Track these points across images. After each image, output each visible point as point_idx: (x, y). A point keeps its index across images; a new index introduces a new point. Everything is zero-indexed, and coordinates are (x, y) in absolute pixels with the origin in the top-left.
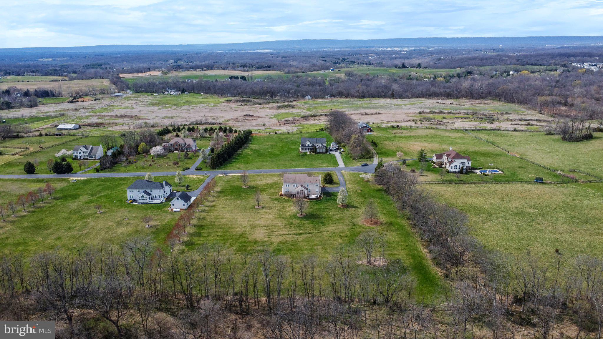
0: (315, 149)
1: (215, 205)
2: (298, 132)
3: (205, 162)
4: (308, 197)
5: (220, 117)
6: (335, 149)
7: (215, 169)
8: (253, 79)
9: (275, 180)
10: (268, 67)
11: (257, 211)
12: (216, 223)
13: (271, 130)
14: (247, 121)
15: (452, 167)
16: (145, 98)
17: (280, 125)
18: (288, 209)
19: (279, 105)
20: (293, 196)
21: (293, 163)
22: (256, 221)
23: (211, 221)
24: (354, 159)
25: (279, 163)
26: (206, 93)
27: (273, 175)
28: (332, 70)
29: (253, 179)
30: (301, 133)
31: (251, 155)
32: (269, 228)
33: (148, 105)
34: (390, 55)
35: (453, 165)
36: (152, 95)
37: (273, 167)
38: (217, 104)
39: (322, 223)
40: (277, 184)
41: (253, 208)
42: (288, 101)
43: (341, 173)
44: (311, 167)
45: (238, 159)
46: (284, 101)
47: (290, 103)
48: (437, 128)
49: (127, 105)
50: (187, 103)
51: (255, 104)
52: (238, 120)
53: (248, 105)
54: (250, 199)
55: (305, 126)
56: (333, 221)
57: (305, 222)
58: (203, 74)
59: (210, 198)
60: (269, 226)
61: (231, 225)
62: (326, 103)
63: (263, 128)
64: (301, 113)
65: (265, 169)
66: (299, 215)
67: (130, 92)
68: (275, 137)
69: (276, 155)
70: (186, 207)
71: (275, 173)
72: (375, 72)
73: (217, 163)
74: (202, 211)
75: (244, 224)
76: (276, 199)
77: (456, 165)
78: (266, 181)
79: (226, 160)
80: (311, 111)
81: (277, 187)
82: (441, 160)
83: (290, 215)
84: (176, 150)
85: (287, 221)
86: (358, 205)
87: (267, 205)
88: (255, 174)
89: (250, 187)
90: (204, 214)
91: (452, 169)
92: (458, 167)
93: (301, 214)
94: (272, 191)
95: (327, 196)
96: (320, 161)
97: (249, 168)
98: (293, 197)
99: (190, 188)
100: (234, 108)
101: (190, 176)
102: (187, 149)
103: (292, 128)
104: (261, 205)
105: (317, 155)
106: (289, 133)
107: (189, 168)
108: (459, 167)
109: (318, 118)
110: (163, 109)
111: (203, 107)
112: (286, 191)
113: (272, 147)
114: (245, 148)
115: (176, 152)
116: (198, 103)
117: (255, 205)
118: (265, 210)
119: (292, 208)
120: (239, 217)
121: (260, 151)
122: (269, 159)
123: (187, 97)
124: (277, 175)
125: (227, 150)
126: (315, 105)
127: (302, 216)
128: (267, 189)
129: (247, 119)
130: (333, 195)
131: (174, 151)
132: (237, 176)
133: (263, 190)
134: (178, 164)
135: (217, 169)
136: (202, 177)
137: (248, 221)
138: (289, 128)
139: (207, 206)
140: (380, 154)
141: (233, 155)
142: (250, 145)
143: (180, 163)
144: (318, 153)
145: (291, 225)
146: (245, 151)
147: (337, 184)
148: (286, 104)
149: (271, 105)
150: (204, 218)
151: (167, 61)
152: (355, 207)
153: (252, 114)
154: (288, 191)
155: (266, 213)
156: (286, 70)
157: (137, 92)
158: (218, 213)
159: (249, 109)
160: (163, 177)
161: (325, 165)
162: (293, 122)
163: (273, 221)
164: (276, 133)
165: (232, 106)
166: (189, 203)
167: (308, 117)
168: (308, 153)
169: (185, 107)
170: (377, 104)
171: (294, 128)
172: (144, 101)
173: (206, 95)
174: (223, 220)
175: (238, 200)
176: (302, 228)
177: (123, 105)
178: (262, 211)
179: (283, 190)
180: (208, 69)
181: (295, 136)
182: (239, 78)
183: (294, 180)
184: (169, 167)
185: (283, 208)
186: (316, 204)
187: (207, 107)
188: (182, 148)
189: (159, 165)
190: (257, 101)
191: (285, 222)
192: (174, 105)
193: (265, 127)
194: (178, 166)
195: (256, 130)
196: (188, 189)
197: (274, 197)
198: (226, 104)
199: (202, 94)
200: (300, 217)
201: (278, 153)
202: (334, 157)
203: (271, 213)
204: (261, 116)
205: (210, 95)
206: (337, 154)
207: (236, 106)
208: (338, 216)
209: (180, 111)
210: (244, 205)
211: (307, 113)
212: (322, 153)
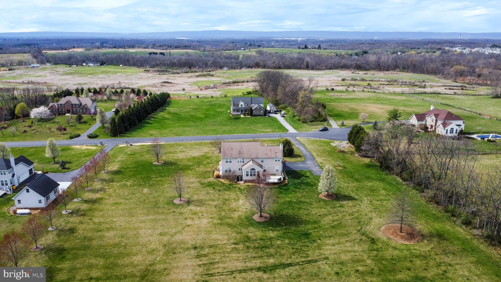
0: (251, 110)
1: (101, 199)
2: (223, 96)
3: (104, 127)
4: (265, 180)
5: (136, 83)
6: (275, 111)
7: (117, 136)
8: (172, 55)
9: (204, 151)
10: (186, 47)
11: (178, 210)
12: (94, 243)
13: (191, 94)
14: (164, 87)
15: (447, 131)
16: (62, 68)
17: (201, 90)
18: (233, 205)
19: (198, 74)
20: (238, 177)
21: (225, 128)
22: (175, 233)
23: (85, 238)
24: (303, 122)
25: (206, 128)
26: (125, 65)
27: (200, 144)
28: (243, 50)
29: (172, 150)
30: (226, 96)
31: (168, 119)
32: (203, 252)
33: (62, 75)
34: (289, 42)
35: (449, 128)
36: (70, 66)
37: (198, 133)
38: (135, 73)
39: (307, 235)
40: (207, 158)
41: (171, 203)
42: (207, 71)
43: (297, 140)
44: (251, 133)
45: (152, 124)
46: (203, 71)
47: (209, 73)
48: (375, 92)
49: (40, 74)
50: (103, 72)
51: (174, 73)
52: (155, 86)
53: (166, 75)
54: (166, 186)
55: (229, 91)
56: (326, 230)
57: (272, 234)
58: (124, 51)
59: (97, 185)
60: (202, 248)
61: (125, 247)
62: (244, 72)
63: (183, 92)
64: (221, 80)
65: (188, 135)
66: (256, 217)
67: (48, 65)
68: (197, 101)
69: (201, 119)
70: (43, 205)
71: (202, 141)
72: (282, 51)
73: (119, 128)
74: (72, 213)
75: (150, 242)
76: (210, 185)
77: (452, 128)
78: (190, 154)
79: (135, 125)
80: (231, 79)
81: (208, 163)
82: (423, 123)
83: (240, 218)
84: (68, 112)
85: (238, 233)
86: (353, 195)
87: (195, 197)
88: (173, 143)
89: (166, 164)
90: (75, 219)
91: (447, 133)
92: (454, 132)
93: (261, 216)
94: (202, 169)
95: (294, 178)
96: (259, 125)
97: (165, 135)
98: (238, 180)
99: (67, 166)
100: (152, 76)
101: (78, 147)
102: (83, 111)
103: (214, 92)
104: (186, 196)
105: (253, 118)
106: (212, 97)
107: (79, 136)
108: (457, 130)
109: (240, 84)
110: (78, 78)
111: (120, 76)
112: (226, 171)
113: (195, 110)
114: (161, 111)
115: (67, 115)
116: (116, 73)
117: (175, 198)
118: (192, 207)
119: (241, 202)
120: (143, 225)
121: (180, 115)
122: (192, 124)
123: (104, 68)
124: (205, 144)
125: (136, 111)
126: (234, 74)
127: (262, 220)
128: (192, 166)
129: (165, 86)
130: (303, 176)
131: (65, 114)
132: (148, 146)
133: (187, 168)
134: (65, 129)
135: (120, 136)
136: (94, 148)
137: (161, 234)
138: (211, 92)
139: (86, 202)
140: (333, 116)
141: (144, 119)
142: (167, 108)
143: (68, 129)
144: (255, 116)
145: (247, 244)
146: (161, 115)
147: (300, 156)
148: (205, 73)
149: (189, 74)
150: (72, 231)
151: (93, 43)
152: (349, 198)
153: (170, 81)
154: (230, 171)
155: (195, 213)
156: (202, 49)
157: (56, 64)
158: (103, 216)
159: (167, 78)
160: (35, 148)
161: (269, 130)
162: (215, 87)
163: (209, 232)
164: (198, 97)
165: (150, 75)
166: (52, 196)
167: (230, 83)
168: (242, 116)
169: (101, 76)
170: (296, 73)
171: (216, 92)
172: (59, 71)
173: (125, 67)
174: (110, 234)
175: (144, 186)
176: (272, 251)
177: (36, 75)
178: (187, 209)
179: (220, 167)
180: (130, 48)
181: (219, 100)
182: (159, 54)
183: (240, 152)
184: (52, 134)
185: (224, 203)
186: (281, 193)
187: (124, 76)
188: (76, 110)
189: (38, 132)
190: (175, 71)
191: (234, 235)
192: (90, 74)
193: (185, 91)
194: (65, 132)
195: (174, 94)
196: (64, 168)
197: (206, 181)
198: (144, 74)
199: (121, 65)
200: (259, 223)
201: (203, 116)
202: (276, 120)
203: (205, 215)
204: (180, 83)
205: (129, 67)
206: (278, 116)
207: (155, 75)
208: (330, 217)
209: (95, 79)
210: (154, 198)
211: (227, 81)
212: (260, 116)
